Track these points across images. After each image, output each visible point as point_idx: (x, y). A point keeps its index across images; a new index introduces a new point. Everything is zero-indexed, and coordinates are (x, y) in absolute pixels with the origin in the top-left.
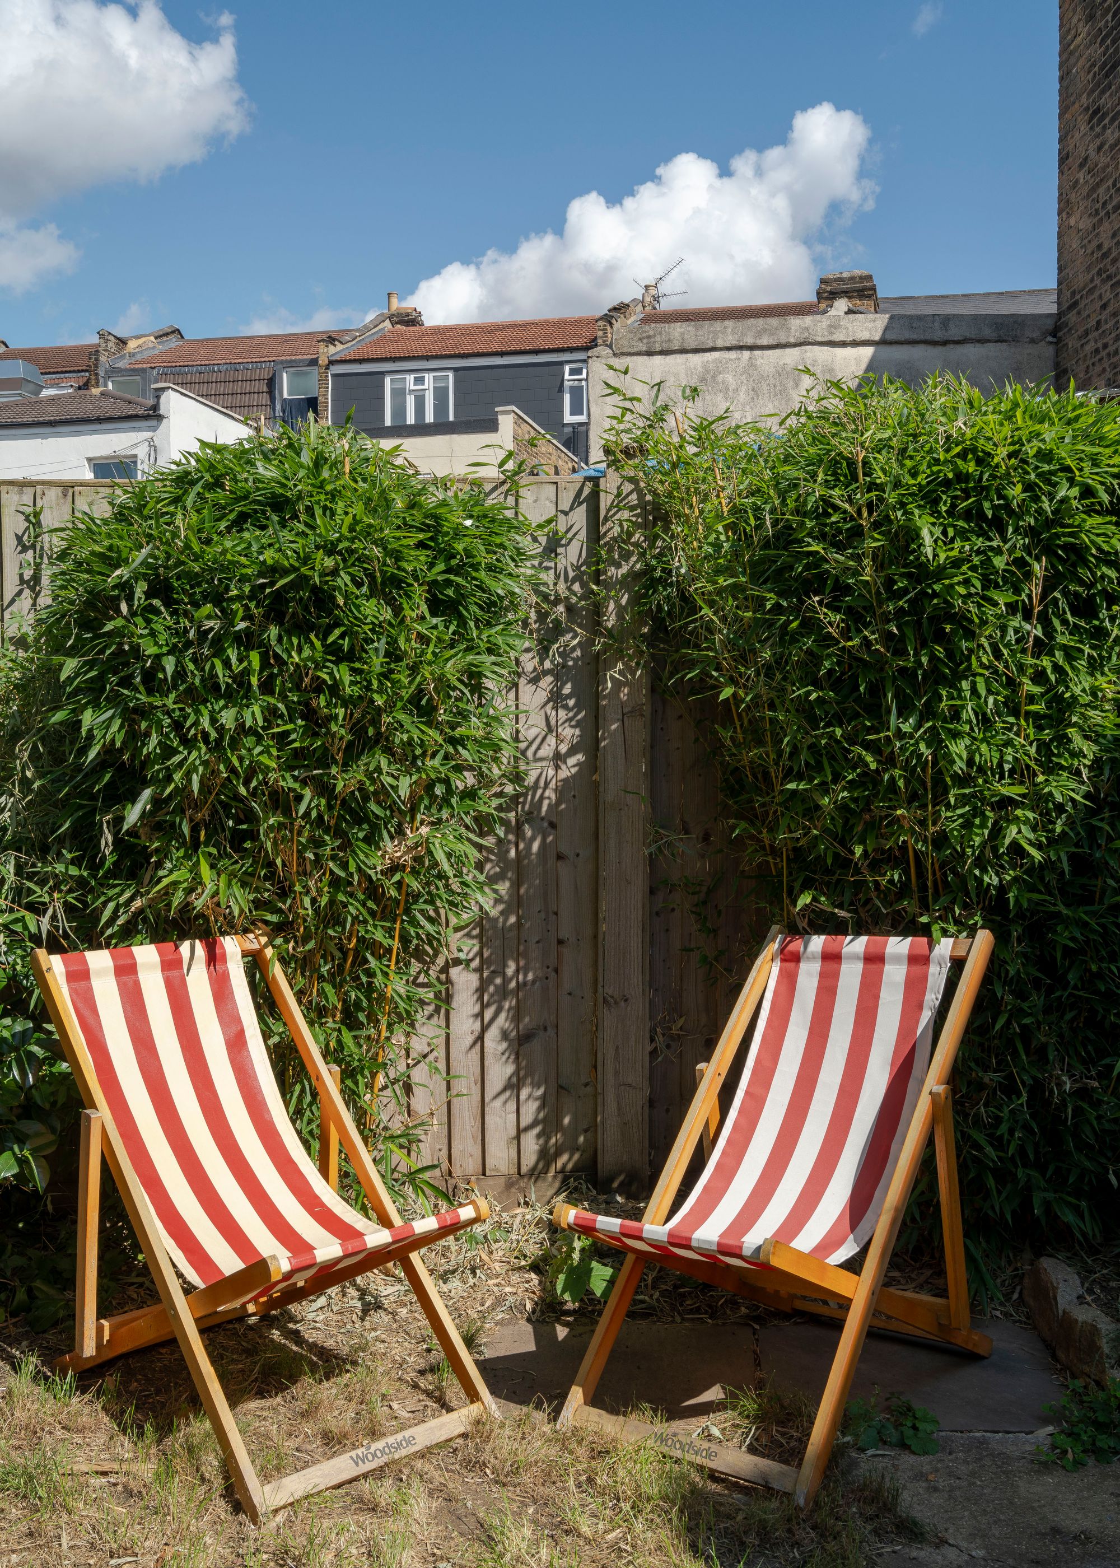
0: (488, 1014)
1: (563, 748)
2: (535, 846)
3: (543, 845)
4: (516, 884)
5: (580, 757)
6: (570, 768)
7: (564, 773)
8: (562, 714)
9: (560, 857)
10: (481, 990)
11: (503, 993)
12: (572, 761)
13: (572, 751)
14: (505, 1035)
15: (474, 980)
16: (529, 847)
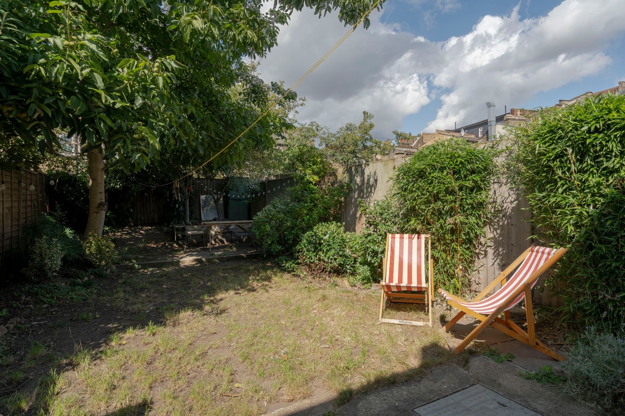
0: (495, 259)
1: (513, 200)
2: (506, 222)
3: (508, 222)
4: (501, 231)
5: (517, 202)
6: (514, 205)
7: (513, 206)
8: (512, 192)
9: (512, 225)
10: (494, 253)
11: (498, 254)
12: (515, 203)
13: (515, 200)
14: (499, 264)
15: (493, 251)
16: (504, 222)
